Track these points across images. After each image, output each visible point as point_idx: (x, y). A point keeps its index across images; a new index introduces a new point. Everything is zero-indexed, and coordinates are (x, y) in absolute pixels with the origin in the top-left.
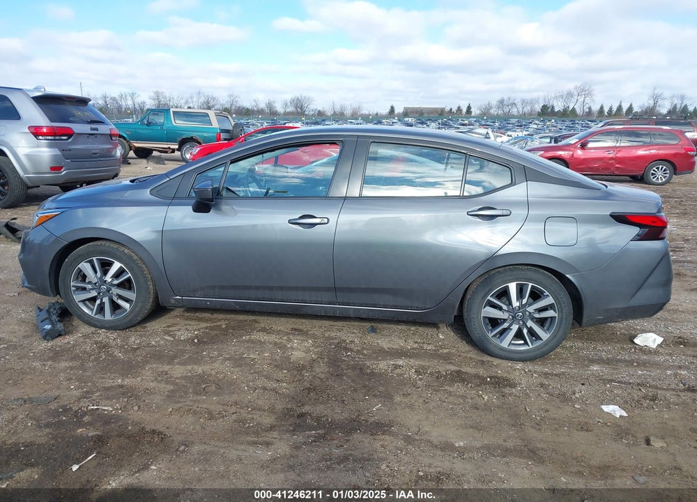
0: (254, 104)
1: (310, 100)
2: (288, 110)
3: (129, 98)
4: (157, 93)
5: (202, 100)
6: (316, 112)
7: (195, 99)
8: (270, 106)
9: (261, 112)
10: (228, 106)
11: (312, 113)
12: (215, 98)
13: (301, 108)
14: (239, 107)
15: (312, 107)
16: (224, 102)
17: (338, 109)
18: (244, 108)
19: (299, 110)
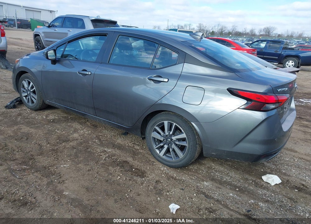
0: (244, 30)
1: (274, 29)
2: (261, 33)
3: (188, 26)
4: (200, 24)
5: (220, 27)
6: (277, 35)
7: (216, 27)
8: (252, 31)
9: (246, 34)
10: (231, 31)
11: (274, 35)
12: (225, 27)
13: (269, 33)
14: (236, 32)
15: (274, 32)
16: (230, 29)
17: (290, 34)
18: (239, 32)
19: (267, 33)
